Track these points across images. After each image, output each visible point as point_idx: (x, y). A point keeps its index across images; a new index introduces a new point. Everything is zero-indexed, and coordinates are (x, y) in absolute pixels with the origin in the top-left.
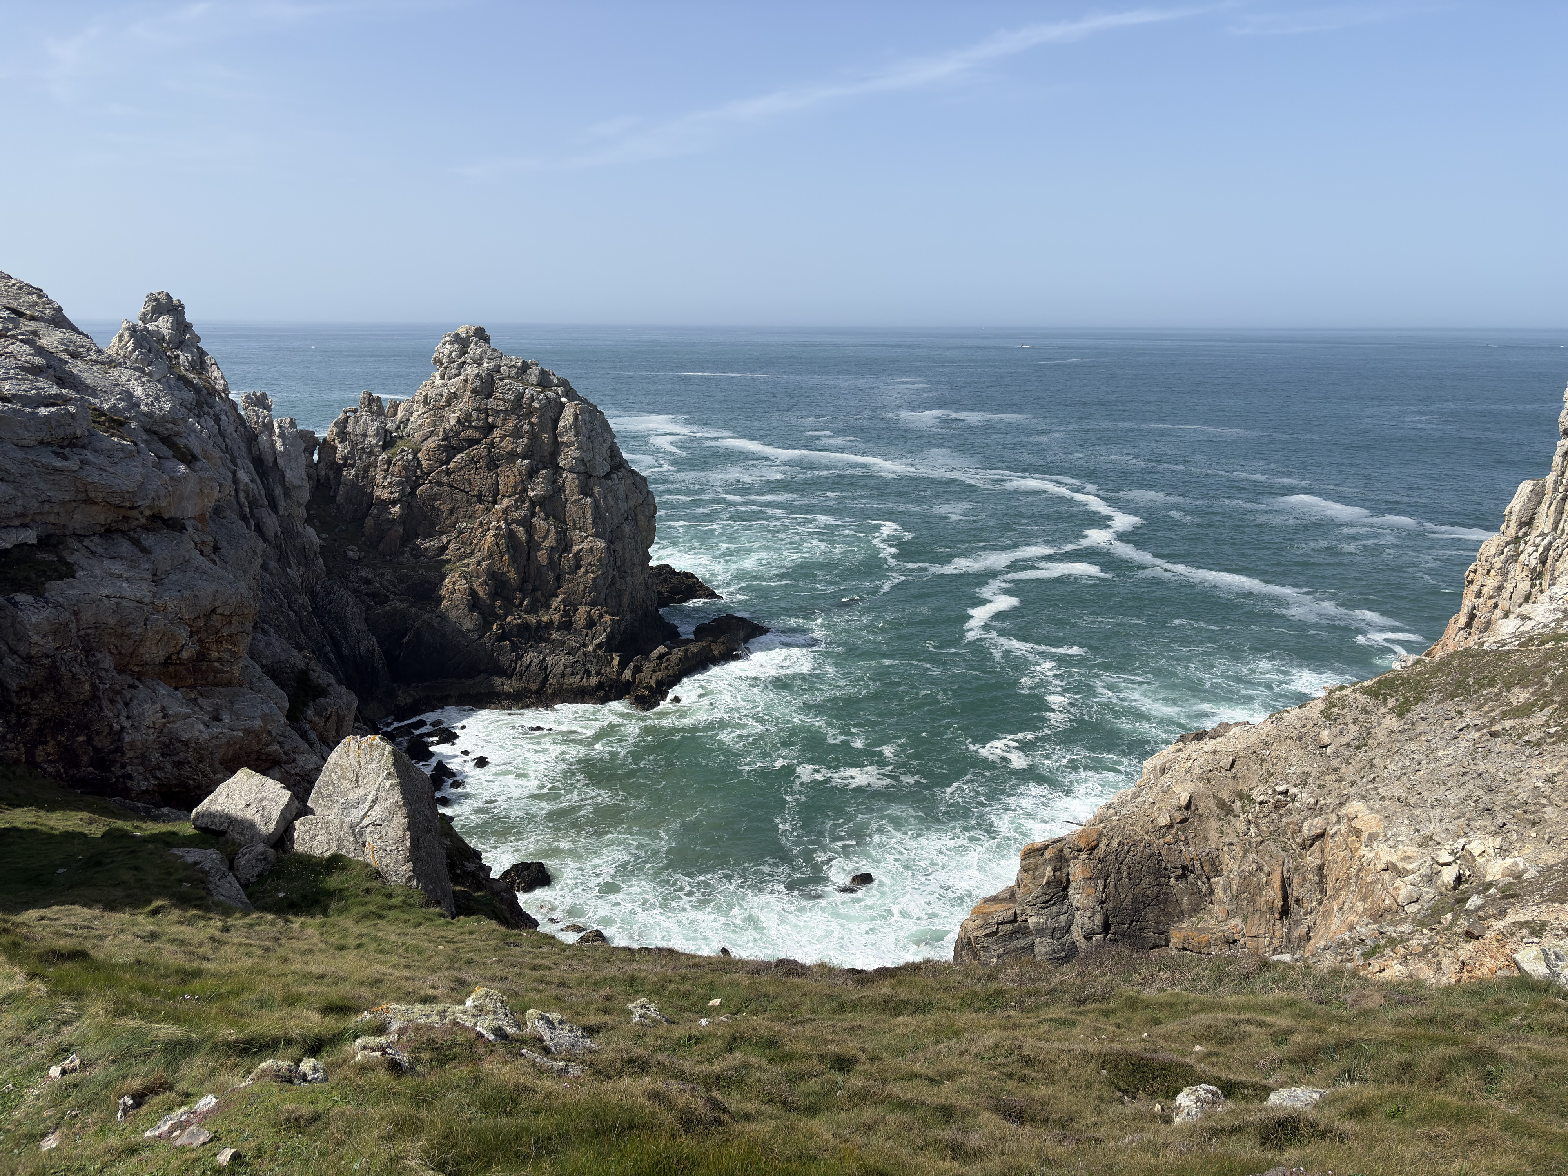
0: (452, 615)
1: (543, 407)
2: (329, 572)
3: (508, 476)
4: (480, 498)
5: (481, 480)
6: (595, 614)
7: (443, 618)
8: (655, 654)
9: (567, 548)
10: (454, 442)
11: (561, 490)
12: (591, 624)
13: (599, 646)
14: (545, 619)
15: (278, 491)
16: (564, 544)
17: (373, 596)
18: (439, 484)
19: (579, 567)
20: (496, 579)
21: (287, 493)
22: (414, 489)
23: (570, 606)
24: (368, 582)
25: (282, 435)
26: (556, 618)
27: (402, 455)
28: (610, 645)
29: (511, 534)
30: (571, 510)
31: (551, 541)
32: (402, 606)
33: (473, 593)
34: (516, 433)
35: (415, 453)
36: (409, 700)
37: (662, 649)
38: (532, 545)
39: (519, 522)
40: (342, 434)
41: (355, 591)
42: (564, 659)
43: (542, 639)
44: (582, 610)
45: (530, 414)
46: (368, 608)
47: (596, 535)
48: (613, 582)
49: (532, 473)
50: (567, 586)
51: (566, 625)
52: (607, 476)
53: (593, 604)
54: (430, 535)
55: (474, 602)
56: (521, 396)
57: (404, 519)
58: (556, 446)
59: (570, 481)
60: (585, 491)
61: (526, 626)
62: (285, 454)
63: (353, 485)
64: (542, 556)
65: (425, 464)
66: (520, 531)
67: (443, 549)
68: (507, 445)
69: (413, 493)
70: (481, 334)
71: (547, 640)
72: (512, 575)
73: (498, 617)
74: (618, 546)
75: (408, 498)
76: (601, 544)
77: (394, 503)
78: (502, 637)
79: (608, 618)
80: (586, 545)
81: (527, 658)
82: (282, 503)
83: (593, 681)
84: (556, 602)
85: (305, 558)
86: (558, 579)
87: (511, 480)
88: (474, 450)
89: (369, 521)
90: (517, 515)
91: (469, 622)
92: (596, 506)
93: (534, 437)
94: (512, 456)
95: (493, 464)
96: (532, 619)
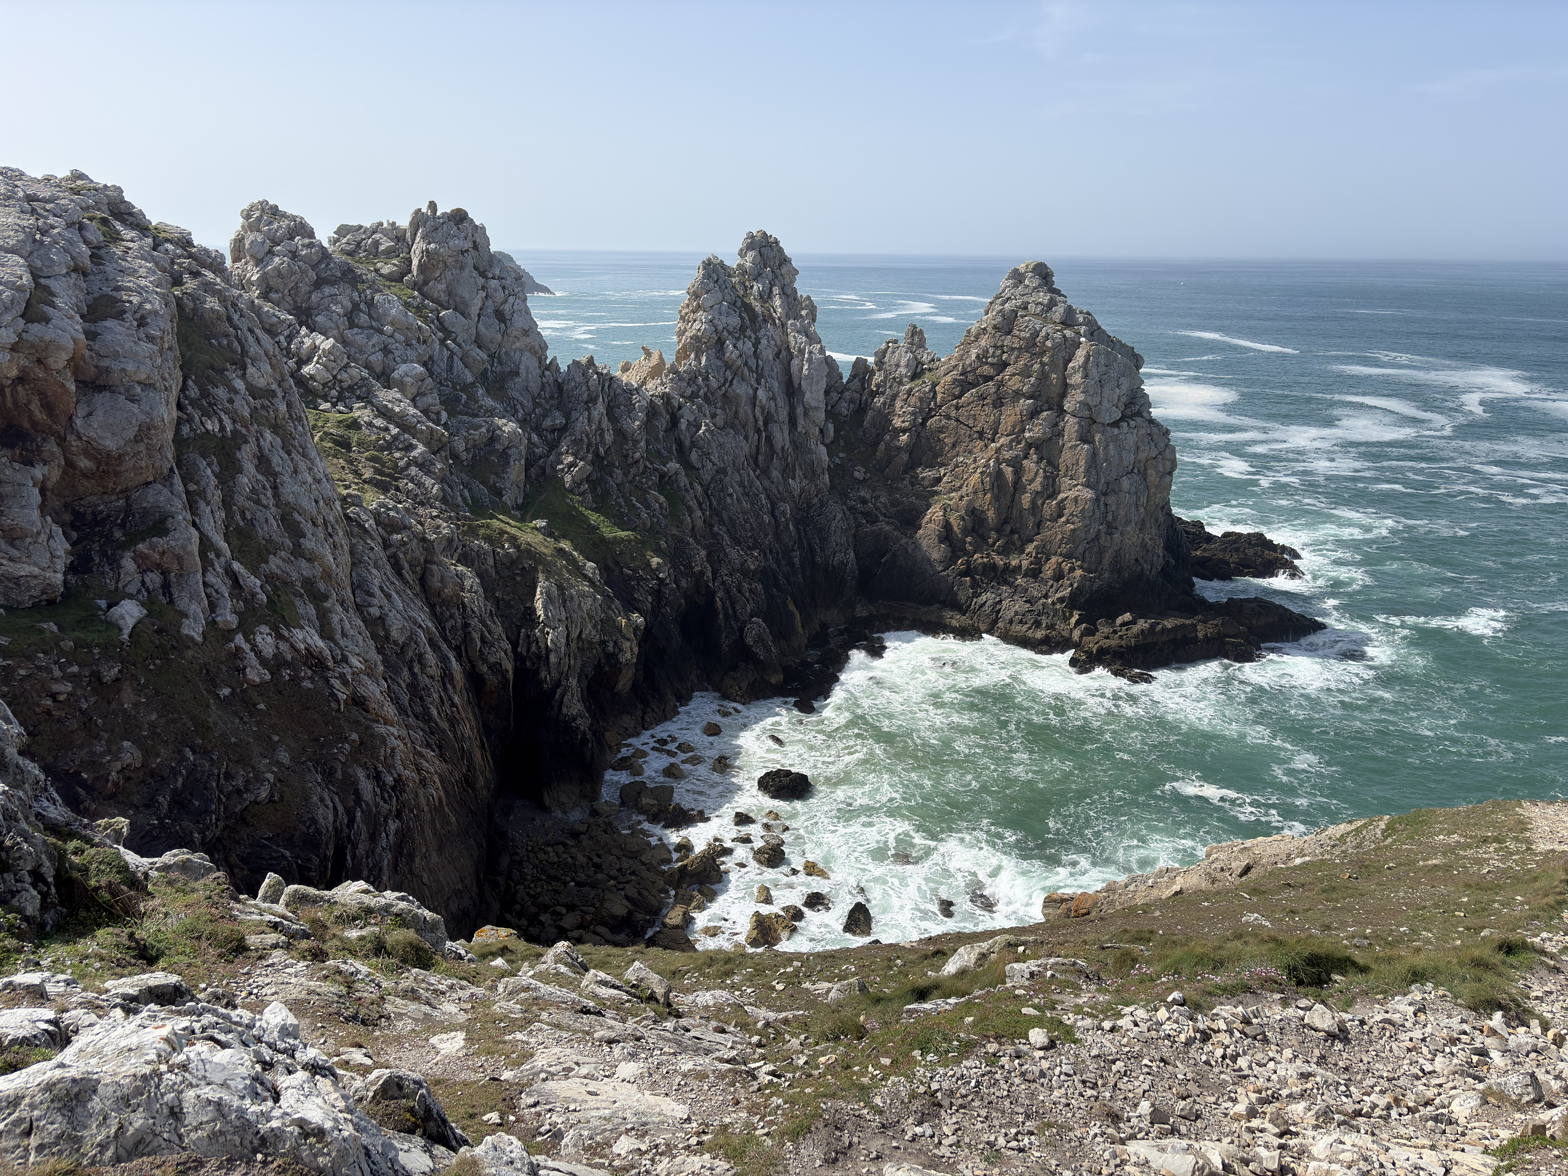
0: (924, 543)
1: (1056, 347)
3: (1010, 415)
4: (981, 434)
5: (984, 417)
6: (1066, 567)
7: (917, 546)
8: (1119, 620)
9: (1053, 495)
10: (971, 378)
11: (1061, 434)
12: (1059, 576)
13: (1061, 600)
14: (1014, 563)
16: (1051, 490)
18: (948, 417)
19: (1060, 515)
20: (975, 517)
21: (806, 414)
22: (925, 420)
23: (1044, 553)
24: (864, 501)
25: (810, 360)
26: (1025, 563)
27: (923, 386)
28: (1072, 602)
29: (999, 473)
30: (1066, 457)
31: (1037, 485)
32: (887, 528)
33: (947, 526)
34: (1025, 373)
35: (934, 385)
36: (865, 614)
37: (1127, 616)
38: (1018, 486)
39: (1009, 463)
42: (1020, 605)
43: (1006, 583)
44: (1054, 559)
45: (1043, 353)
46: (859, 525)
47: (1087, 485)
48: (1097, 537)
49: (1034, 414)
50: (1046, 534)
51: (1034, 573)
52: (1116, 424)
53: (1068, 556)
54: (931, 466)
55: (946, 534)
56: (1036, 334)
57: (912, 449)
58: (1065, 388)
59: (1071, 425)
60: (1085, 438)
61: (994, 567)
62: (809, 377)
64: (1026, 500)
65: (939, 397)
66: (1008, 471)
67: (938, 480)
68: (1014, 383)
69: (923, 424)
71: (1010, 585)
72: (991, 514)
73: (966, 553)
74: (1111, 500)
75: (918, 428)
76: (1088, 494)
77: (904, 431)
78: (967, 572)
79: (1079, 573)
80: (1072, 494)
81: (984, 597)
82: (801, 421)
83: (1039, 634)
84: (1030, 548)
86: (1039, 525)
87: (1012, 419)
88: (983, 388)
89: (882, 446)
90: (1007, 455)
91: (936, 553)
92: (1094, 455)
93: (1043, 377)
94: (1018, 394)
95: (998, 403)
96: (999, 561)
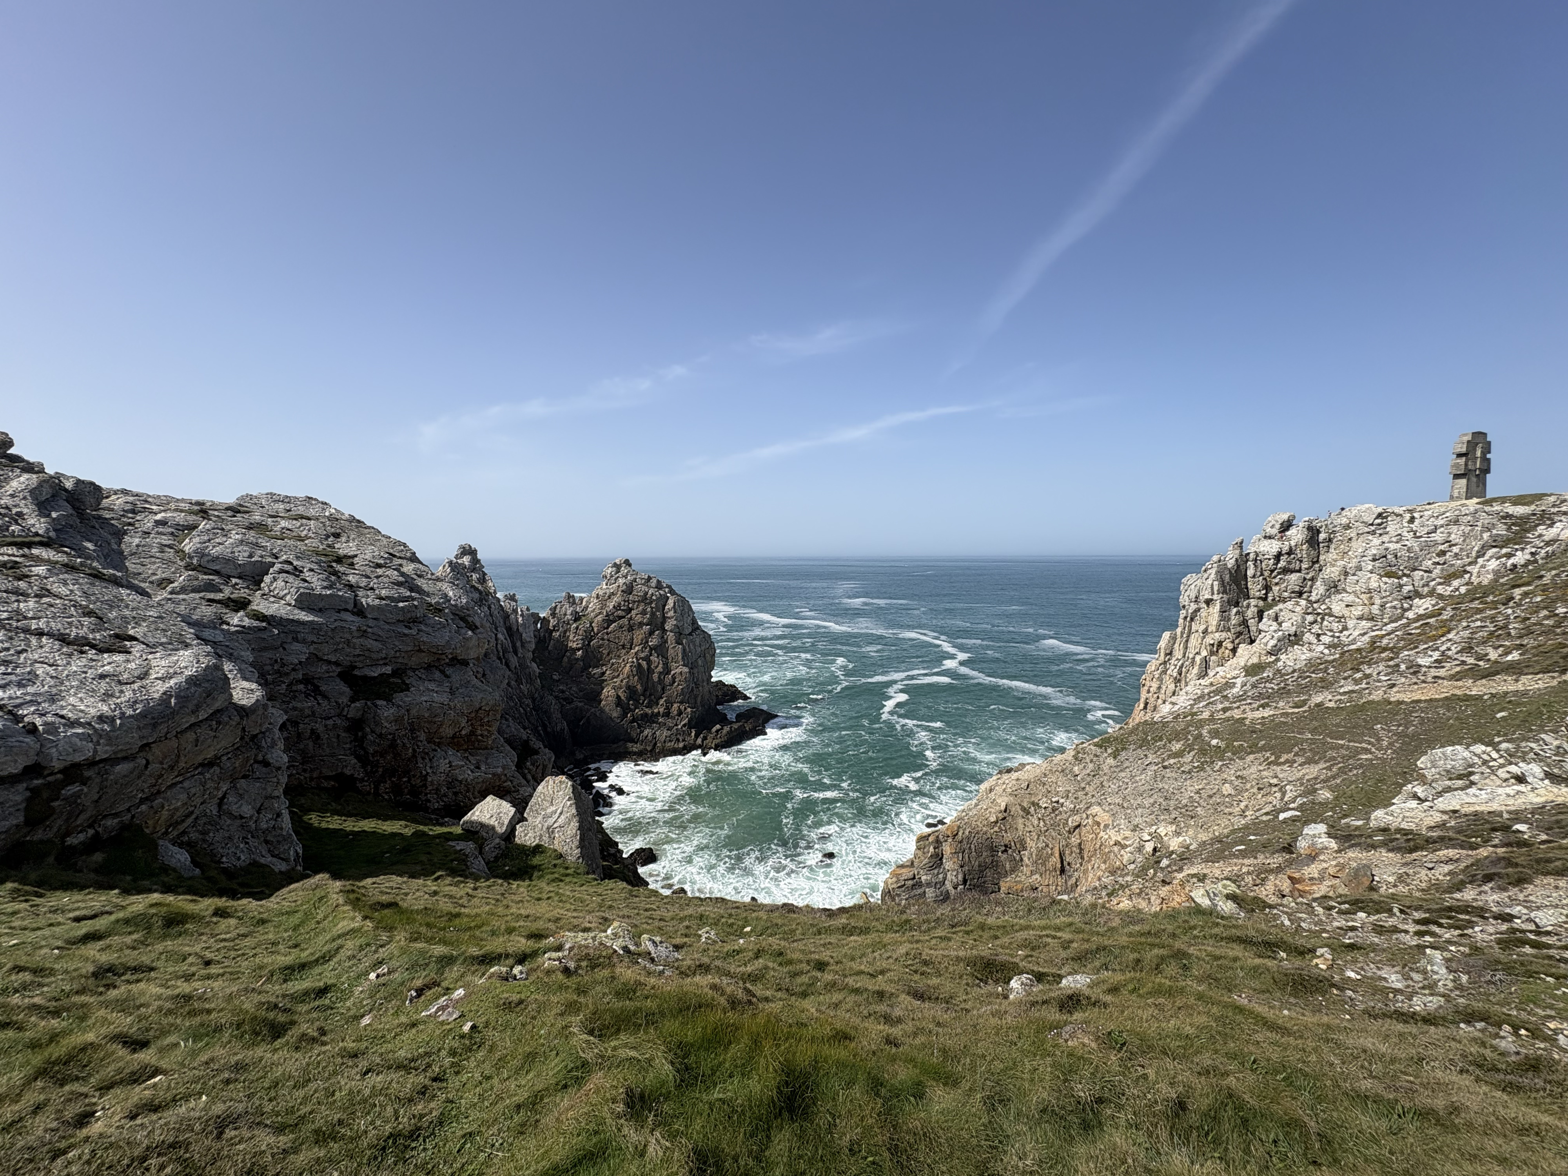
0: (607, 709)
1: (658, 599)
2: (543, 687)
3: (639, 635)
4: (623, 646)
5: (625, 638)
6: (682, 708)
7: (602, 711)
8: (714, 729)
9: (668, 673)
10: (611, 618)
11: (666, 642)
12: (680, 713)
13: (684, 725)
14: (656, 711)
15: (518, 644)
16: (667, 670)
17: (565, 699)
18: (603, 639)
19: (674, 682)
20: (631, 689)
21: (523, 646)
22: (589, 642)
23: (669, 703)
24: (563, 692)
25: (522, 615)
26: (662, 710)
27: (584, 624)
28: (690, 725)
29: (639, 664)
30: (671, 652)
31: (660, 668)
32: (580, 704)
33: (618, 697)
34: (644, 613)
35: (591, 623)
36: (582, 756)
37: (718, 727)
38: (650, 671)
39: (643, 659)
40: (553, 614)
41: (556, 697)
42: (666, 733)
43: (654, 722)
44: (675, 705)
45: (651, 603)
46: (563, 705)
47: (684, 665)
48: (692, 690)
49: (651, 633)
50: (667, 693)
51: (667, 714)
52: (690, 634)
53: (681, 702)
54: (597, 667)
55: (619, 702)
56: (646, 593)
57: (583, 658)
58: (664, 619)
59: (671, 636)
60: (679, 642)
61: (646, 715)
62: (524, 624)
63: (558, 640)
64: (655, 677)
65: (596, 629)
66: (644, 664)
67: (603, 674)
68: (639, 618)
69: (589, 644)
70: (627, 563)
71: (657, 723)
72: (639, 687)
73: (631, 710)
74: (695, 671)
75: (586, 647)
76: (686, 670)
77: (579, 649)
78: (633, 721)
79: (689, 710)
80: (678, 670)
81: (646, 732)
82: (520, 650)
83: (681, 745)
84: (662, 702)
85: (530, 680)
86: (663, 689)
87: (640, 637)
88: (621, 622)
89: (565, 659)
90: (642, 655)
91: (615, 713)
92: (684, 650)
93: (653, 614)
94: (641, 624)
95: (631, 629)
96: (648, 711)
